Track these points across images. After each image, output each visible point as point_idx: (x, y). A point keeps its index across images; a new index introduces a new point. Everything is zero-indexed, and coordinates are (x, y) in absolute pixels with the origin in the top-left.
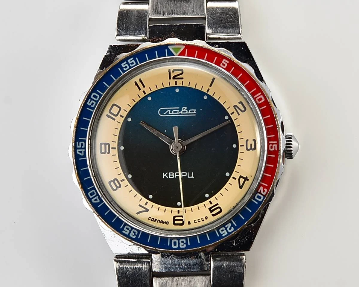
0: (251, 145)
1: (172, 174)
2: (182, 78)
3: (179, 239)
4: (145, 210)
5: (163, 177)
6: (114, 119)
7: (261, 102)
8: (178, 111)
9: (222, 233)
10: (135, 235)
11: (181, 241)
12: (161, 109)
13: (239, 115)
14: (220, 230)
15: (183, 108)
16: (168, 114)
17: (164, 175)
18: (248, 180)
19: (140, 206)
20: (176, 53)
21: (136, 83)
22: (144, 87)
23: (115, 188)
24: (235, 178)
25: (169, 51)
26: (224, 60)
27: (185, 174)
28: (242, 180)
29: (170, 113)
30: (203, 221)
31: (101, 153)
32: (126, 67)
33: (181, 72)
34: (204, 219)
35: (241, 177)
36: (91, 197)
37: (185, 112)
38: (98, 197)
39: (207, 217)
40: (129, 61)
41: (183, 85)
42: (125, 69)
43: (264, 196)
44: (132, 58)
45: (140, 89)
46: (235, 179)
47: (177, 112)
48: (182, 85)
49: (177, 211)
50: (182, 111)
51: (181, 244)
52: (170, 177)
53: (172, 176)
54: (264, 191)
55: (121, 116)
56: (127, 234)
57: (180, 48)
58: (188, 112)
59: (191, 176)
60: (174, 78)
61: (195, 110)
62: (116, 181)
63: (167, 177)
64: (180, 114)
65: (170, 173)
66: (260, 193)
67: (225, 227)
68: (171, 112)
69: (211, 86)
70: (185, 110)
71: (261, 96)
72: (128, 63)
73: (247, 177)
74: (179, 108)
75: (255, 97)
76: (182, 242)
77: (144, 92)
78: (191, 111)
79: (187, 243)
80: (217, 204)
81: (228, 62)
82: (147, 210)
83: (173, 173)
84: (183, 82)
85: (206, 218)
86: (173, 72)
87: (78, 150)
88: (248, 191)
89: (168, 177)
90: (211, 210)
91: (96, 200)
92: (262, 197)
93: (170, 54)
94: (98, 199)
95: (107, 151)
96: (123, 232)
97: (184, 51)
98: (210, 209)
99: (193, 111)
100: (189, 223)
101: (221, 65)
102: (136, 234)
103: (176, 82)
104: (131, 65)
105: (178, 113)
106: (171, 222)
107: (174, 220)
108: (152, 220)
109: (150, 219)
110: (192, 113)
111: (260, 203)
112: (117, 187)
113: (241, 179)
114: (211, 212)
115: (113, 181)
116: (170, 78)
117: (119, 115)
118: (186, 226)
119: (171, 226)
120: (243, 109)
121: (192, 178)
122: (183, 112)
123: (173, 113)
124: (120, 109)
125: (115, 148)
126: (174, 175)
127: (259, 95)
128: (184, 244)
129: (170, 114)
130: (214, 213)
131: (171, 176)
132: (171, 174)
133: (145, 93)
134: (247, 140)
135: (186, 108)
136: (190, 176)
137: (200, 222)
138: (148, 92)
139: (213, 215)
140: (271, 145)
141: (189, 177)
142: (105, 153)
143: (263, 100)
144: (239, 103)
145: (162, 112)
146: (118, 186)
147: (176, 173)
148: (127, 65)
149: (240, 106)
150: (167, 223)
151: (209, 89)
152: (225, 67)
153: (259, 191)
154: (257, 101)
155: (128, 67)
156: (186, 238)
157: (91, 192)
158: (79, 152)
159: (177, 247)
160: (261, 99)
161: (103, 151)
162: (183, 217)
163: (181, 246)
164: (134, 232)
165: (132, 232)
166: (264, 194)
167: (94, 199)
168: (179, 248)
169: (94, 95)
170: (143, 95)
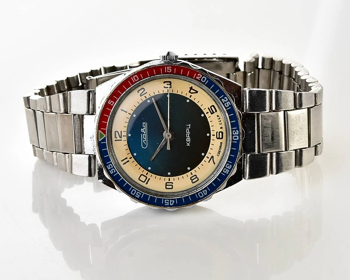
1: (187, 139)
2: (121, 132)
3: (233, 135)
4: (212, 158)
5: (190, 145)
6: (149, 179)
7: (138, 78)
8: (144, 135)
10: (229, 165)
12: (142, 146)
13: (147, 93)
14: (227, 106)
15: (142, 131)
16: (146, 142)
17: (188, 145)
18: (192, 87)
19: (209, 162)
20: (104, 136)
21: (124, 164)
22: (127, 158)
23: (196, 179)
25: (102, 141)
26: (109, 103)
27: (188, 130)
28: (192, 91)
29: (145, 141)
30: (220, 118)
33: (117, 133)
34: (218, 117)
35: (190, 92)
36: (203, 195)
37: (144, 129)
40: (109, 169)
42: (115, 172)
43: (203, 76)
44: (107, 166)
45: (128, 161)
46: (191, 96)
47: (144, 136)
48: (126, 132)
49: (213, 136)
50: (144, 132)
51: (236, 134)
52: (190, 141)
53: (189, 139)
54: (200, 76)
55: (147, 174)
56: (228, 170)
57: (100, 133)
58: (144, 128)
59: (189, 126)
60: (121, 137)
61: (143, 123)
62: (192, 178)
64: (146, 133)
65: (187, 141)
66: (201, 79)
67: (225, 103)
69: (127, 112)
70: (143, 130)
71: (134, 77)
72: (110, 169)
73: (190, 88)
74: (142, 134)
75: (134, 82)
76: (234, 133)
77: (130, 158)
78: (144, 126)
79: (235, 130)
80: (209, 108)
81: (110, 100)
82: (212, 157)
83: (187, 138)
84: (123, 131)
86: (117, 138)
87: (171, 204)
88: (199, 87)
89: (189, 142)
90: (212, 113)
91: (205, 192)
92: (204, 77)
93: (104, 140)
94: (204, 191)
95: (171, 184)
96: (227, 173)
97: (102, 130)
99: (144, 124)
100: (221, 128)
101: (112, 105)
103: (123, 136)
104: (112, 167)
105: (145, 135)
106: (220, 140)
107: (219, 138)
108: (219, 154)
111: (208, 79)
112: (196, 177)
113: (191, 92)
114: (214, 113)
115: (192, 180)
116: (121, 140)
117: (146, 176)
118: (224, 130)
119: (223, 140)
120: (143, 90)
121: (190, 125)
122: (144, 131)
123: (145, 138)
124: (142, 175)
125: (169, 179)
127: (133, 79)
128: (236, 131)
130: (214, 111)
131: (189, 140)
132: (187, 140)
133: (131, 158)
134: (164, 87)
135: (142, 129)
136: (188, 127)
137: (220, 121)
138: (130, 155)
139: (216, 111)
140: (168, 71)
141: (190, 128)
143: (136, 76)
144: (138, 92)
145: (144, 146)
146: (195, 177)
148: (112, 170)
149: (141, 92)
150: (221, 143)
151: (129, 113)
152: (113, 103)
153: (199, 79)
154: (137, 80)
156: (232, 130)
157: (199, 195)
159: (238, 136)
160: (136, 78)
161: (171, 187)
162: (217, 132)
163: (238, 134)
164: (227, 166)
165: (227, 167)
166: (201, 76)
167: (204, 193)
168: (239, 135)
169: (132, 193)
170: (133, 159)
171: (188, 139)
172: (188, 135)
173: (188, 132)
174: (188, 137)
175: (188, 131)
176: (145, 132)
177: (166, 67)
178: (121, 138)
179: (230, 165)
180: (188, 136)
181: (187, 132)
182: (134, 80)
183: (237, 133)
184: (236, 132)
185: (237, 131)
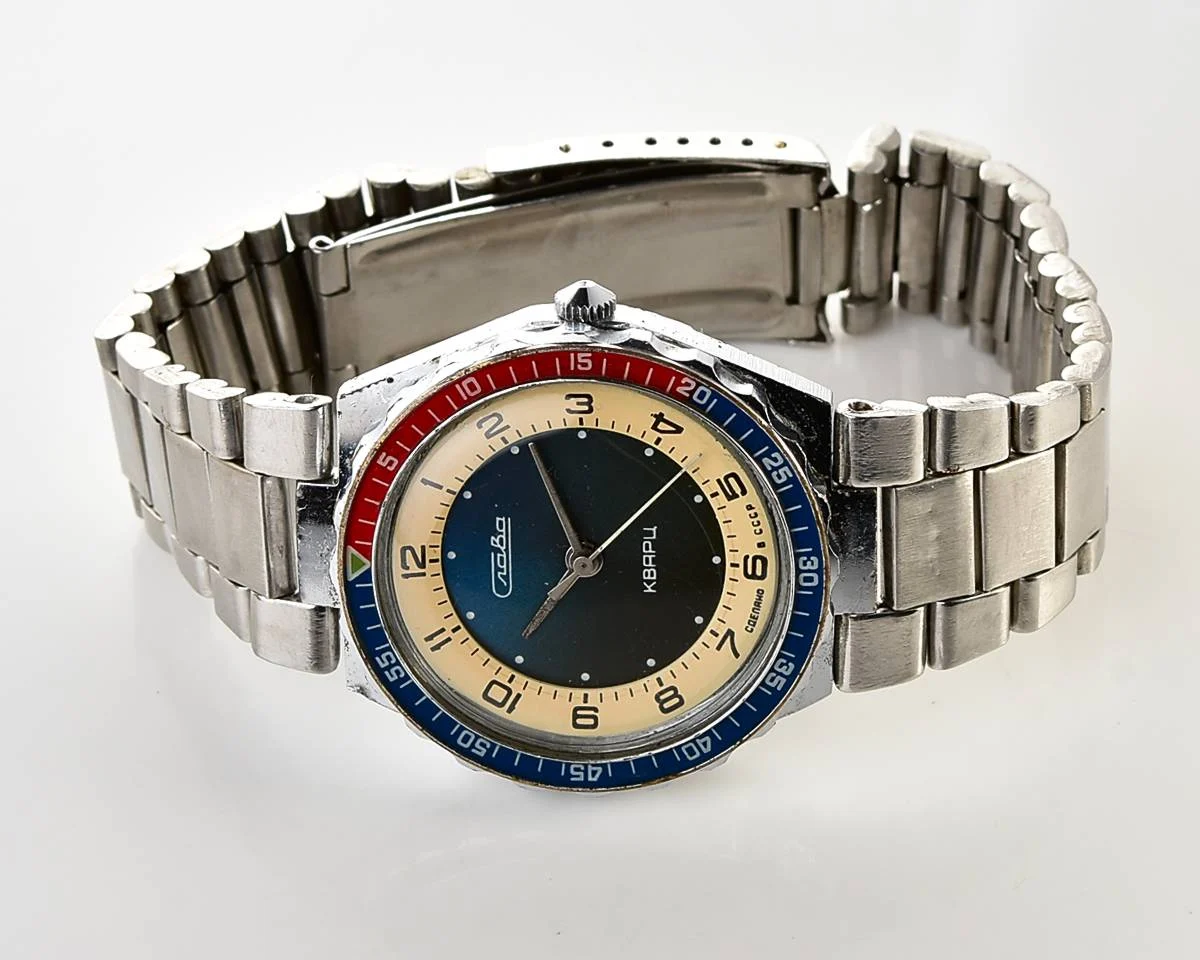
0: (578, 404)
1: (647, 573)
2: (423, 548)
3: (798, 571)
4: (729, 638)
5: (654, 591)
6: (519, 696)
7: (477, 386)
8: (499, 555)
9: (784, 479)
10: (787, 664)
11: (802, 567)
12: (494, 591)
13: (508, 427)
14: (779, 482)
15: (492, 544)
16: (506, 578)
17: (650, 590)
18: (662, 415)
19: (719, 648)
20: (364, 564)
21: (433, 649)
22: (443, 630)
23: (676, 700)
24: (658, 441)
25: (359, 580)
26: (379, 462)
27: (647, 545)
28: (662, 426)
29: (505, 573)
30: (756, 515)
31: (595, 726)
32: (398, 672)
33: (408, 552)
34: (752, 512)
35: (655, 427)
36: (698, 754)
37: (501, 539)
38: (698, 741)
39: (747, 507)
40: (382, 666)
41: (438, 546)
42: (402, 675)
43: (698, 384)
44: (377, 659)
45: (449, 639)
46: (659, 439)
47: (502, 558)
48: (440, 549)
49: (733, 568)
50: (499, 546)
51: (809, 566)
52: (654, 578)
53: (652, 572)
54: (688, 385)
55: (510, 681)
56: (784, 680)
57: (353, 555)
58: (502, 533)
59: (652, 532)
60: (422, 565)
61: (498, 519)
62: (662, 697)
63: (654, 583)
64: (507, 550)
65: (645, 578)
66: (692, 393)
67: (772, 471)
68: (502, 570)
69: (441, 487)
70: (497, 541)
71: (464, 383)
72: (388, 668)
73: (656, 415)
74: (493, 554)
75: (465, 398)
76: (805, 564)
77: (454, 630)
78: (501, 528)
79: (808, 555)
80: (719, 481)
81: (384, 454)
82: (730, 633)
83: (645, 570)
84: (431, 546)
85: (750, 507)
86: (408, 568)
87: (590, 779)
89: (652, 581)
90: (732, 496)
91: (705, 744)
92: (701, 388)
93: (367, 575)
94: (703, 740)
95: (592, 713)
96: (779, 688)
97: (358, 548)
98: (730, 498)
99: (501, 522)
100: (762, 545)
101: (391, 469)
102: (785, 661)
103: (431, 561)
104: (393, 661)
105: (505, 556)
106: (757, 584)
107: (753, 576)
108: (754, 626)
109: (749, 629)
110: (503, 525)
111: (714, 395)
112: (676, 695)
113: (659, 427)
114: (737, 496)
115: (662, 703)
116: (424, 574)
117: (508, 685)
118: (769, 553)
119: (769, 585)
120: (496, 419)
121: (657, 530)
122: (502, 545)
123: (505, 566)
124: (494, 682)
125: (586, 696)
126: (649, 568)
127: (464, 391)
128: (809, 559)
129: (508, 573)
130: (738, 491)
131: (652, 575)
132: (647, 575)
133: (458, 628)
134: (568, 411)
135: (493, 538)
136: (650, 534)
137: (759, 522)
138: (456, 621)
139: (744, 492)
140: (579, 367)
141: (654, 537)
142: (595, 718)
143: (473, 380)
144: (480, 427)
145: (502, 589)
146: (671, 693)
147: (645, 564)
148: (393, 670)
149: (487, 425)
150: (760, 593)
151: (448, 491)
152: (396, 462)
153: (687, 395)
154: (476, 393)
155: (398, 667)
156: (797, 556)
157: (686, 753)
158: (593, 776)
159: (815, 576)
160: (472, 387)
161: (591, 722)
162: (747, 557)
163: (816, 567)
164: (780, 667)
165: (779, 670)
166: (694, 384)
167: (702, 747)
168: (819, 571)
169: (462, 741)
170: (463, 633)
171: (650, 573)
172: (647, 559)
173: (650, 551)
174: (650, 565)
175: (650, 547)
176: (503, 548)
177: (572, 355)
178: (424, 567)
179: (790, 664)
180: (647, 562)
181: (644, 551)
182: (466, 394)
183: (812, 564)
184: (809, 563)
185: (812, 558)
